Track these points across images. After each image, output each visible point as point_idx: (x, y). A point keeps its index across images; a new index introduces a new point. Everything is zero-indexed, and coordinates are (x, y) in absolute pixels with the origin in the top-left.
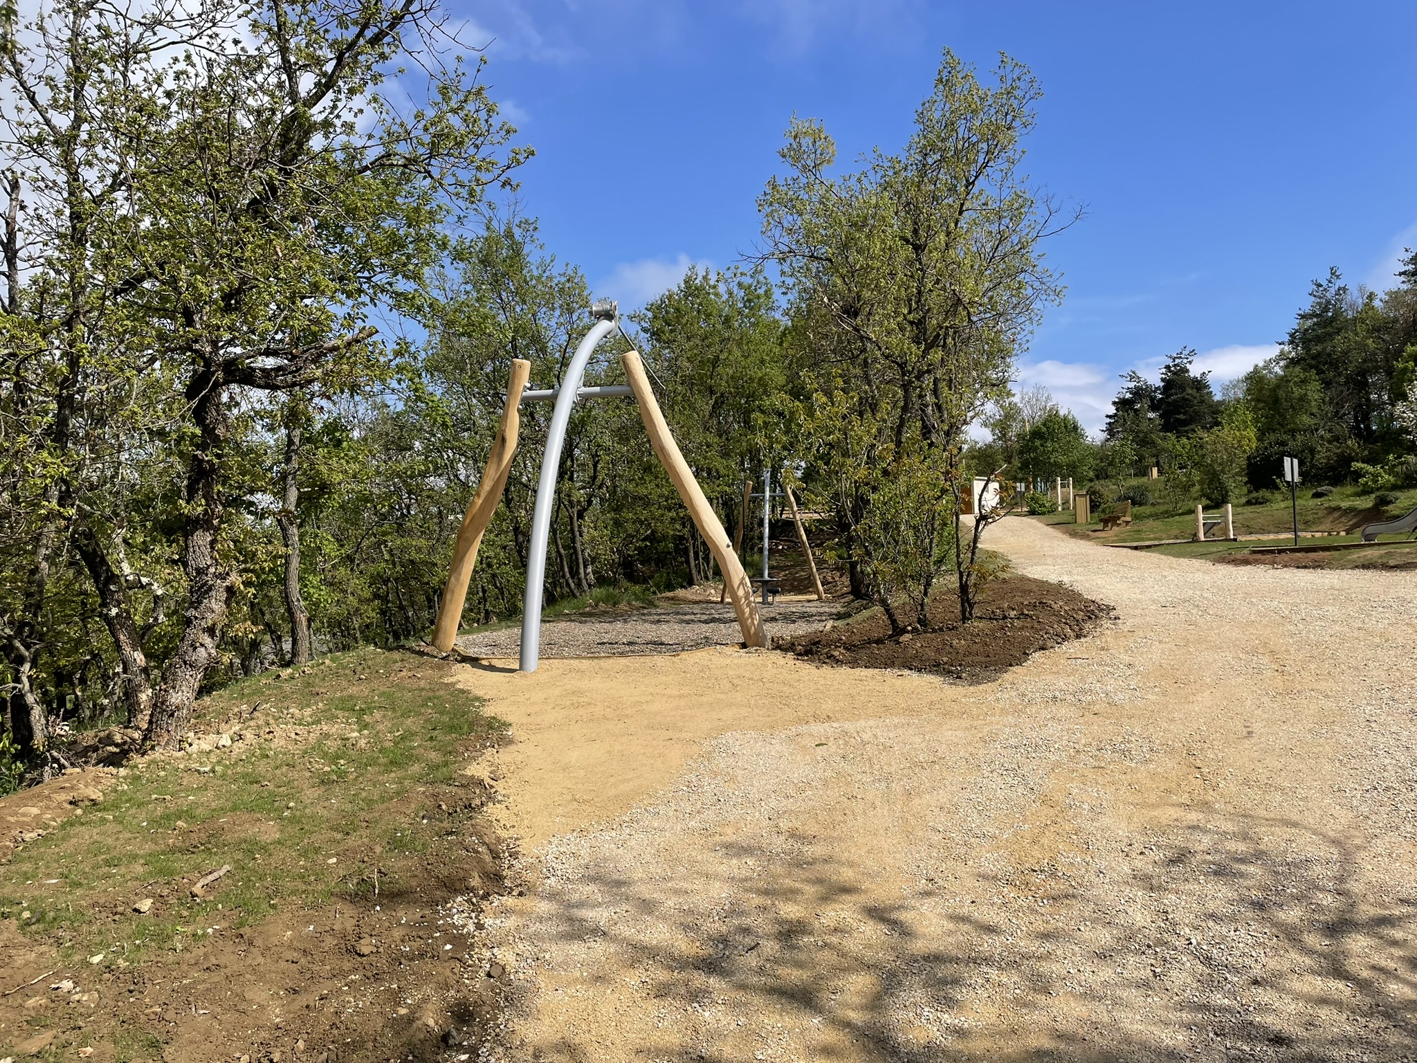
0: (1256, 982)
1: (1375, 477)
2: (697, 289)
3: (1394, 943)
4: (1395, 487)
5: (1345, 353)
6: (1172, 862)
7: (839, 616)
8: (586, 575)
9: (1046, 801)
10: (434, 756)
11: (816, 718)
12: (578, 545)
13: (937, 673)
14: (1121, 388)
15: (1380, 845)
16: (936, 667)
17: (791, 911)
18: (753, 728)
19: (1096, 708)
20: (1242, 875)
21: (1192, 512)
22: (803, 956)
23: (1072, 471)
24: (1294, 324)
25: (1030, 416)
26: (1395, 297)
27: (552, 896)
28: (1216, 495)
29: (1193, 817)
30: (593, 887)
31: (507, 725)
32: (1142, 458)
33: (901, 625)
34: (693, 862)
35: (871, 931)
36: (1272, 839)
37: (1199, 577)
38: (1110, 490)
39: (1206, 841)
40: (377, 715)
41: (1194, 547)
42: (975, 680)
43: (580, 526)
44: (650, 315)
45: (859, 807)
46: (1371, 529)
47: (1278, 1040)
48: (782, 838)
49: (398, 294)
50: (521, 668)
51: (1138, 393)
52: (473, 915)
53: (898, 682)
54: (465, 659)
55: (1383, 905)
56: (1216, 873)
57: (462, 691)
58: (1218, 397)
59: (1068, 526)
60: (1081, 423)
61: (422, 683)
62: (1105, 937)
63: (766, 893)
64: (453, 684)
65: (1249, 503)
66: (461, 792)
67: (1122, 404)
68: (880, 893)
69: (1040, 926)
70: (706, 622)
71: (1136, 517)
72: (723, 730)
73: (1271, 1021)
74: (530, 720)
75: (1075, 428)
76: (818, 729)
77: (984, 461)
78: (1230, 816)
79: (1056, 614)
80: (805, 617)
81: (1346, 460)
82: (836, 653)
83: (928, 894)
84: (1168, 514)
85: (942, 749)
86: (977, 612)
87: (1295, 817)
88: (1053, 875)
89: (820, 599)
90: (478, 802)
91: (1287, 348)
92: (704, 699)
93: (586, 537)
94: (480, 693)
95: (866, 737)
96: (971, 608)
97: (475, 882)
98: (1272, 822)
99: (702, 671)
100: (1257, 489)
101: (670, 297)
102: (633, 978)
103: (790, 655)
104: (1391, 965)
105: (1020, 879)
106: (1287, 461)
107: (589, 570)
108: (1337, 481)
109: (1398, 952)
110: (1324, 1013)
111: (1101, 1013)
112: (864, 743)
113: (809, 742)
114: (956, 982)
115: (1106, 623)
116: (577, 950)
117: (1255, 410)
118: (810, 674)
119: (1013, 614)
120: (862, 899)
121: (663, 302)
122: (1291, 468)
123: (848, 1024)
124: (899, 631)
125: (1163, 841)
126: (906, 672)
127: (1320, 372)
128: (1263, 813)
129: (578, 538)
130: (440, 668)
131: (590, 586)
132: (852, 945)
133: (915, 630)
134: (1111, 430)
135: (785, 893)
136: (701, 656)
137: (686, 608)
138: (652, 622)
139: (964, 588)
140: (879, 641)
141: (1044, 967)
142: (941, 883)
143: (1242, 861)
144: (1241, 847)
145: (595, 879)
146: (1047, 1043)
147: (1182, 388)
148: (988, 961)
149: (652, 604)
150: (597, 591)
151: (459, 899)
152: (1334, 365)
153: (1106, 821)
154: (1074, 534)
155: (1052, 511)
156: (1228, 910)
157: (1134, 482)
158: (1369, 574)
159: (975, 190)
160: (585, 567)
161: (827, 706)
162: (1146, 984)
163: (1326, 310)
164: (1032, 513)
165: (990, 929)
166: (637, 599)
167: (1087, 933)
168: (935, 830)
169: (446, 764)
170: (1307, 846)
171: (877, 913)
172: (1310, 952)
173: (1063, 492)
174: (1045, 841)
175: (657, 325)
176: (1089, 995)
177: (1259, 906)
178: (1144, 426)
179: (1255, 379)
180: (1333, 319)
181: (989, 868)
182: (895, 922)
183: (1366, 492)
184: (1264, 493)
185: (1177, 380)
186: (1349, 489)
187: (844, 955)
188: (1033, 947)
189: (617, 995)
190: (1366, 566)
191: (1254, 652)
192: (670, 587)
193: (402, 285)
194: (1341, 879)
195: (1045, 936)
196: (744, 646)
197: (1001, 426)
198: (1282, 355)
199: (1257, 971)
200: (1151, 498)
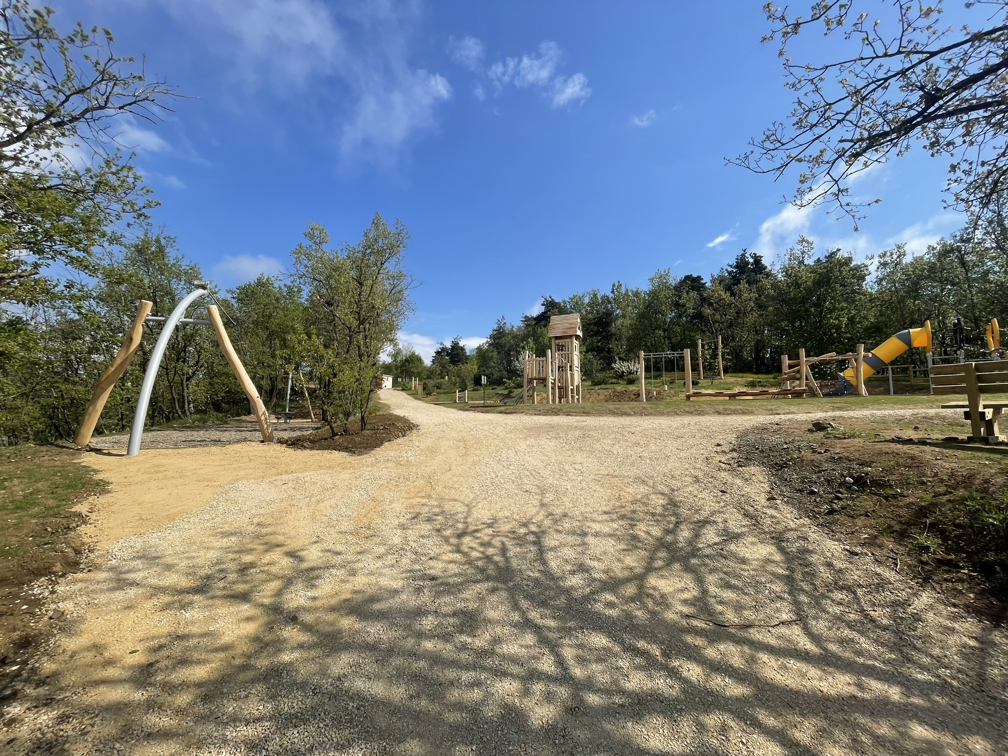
0: (431, 559)
1: (509, 384)
2: (263, 283)
3: (477, 538)
4: (514, 388)
5: (505, 344)
6: (413, 518)
7: (317, 429)
8: (189, 408)
9: (374, 500)
10: (51, 502)
11: (286, 472)
12: (185, 394)
13: (346, 452)
14: (438, 347)
15: (480, 505)
16: (346, 449)
17: (248, 558)
18: (254, 478)
19: (402, 463)
20: (435, 520)
21: (455, 392)
22: (249, 578)
23: (418, 375)
24: (491, 333)
25: (405, 353)
26: (519, 328)
27: (112, 569)
28: (463, 387)
29: (424, 501)
30: (139, 562)
31: (109, 483)
32: (442, 373)
33: (335, 431)
34: (202, 542)
35: (286, 562)
36: (447, 506)
37: (451, 415)
38: (431, 383)
39: (427, 509)
40: (16, 481)
41: (455, 405)
42: (360, 454)
43: (187, 385)
44: (238, 291)
45: (294, 510)
46: (505, 401)
47: (433, 578)
48: (253, 526)
49: (72, 258)
50: (128, 454)
51: (443, 349)
52: (50, 587)
53: (329, 456)
54: (92, 450)
55: (476, 525)
56: (427, 520)
57: (85, 467)
58: (468, 354)
59: (415, 395)
60: (423, 358)
61: (56, 463)
62: (382, 550)
63: (237, 552)
64: (79, 463)
65: (473, 390)
66: (64, 521)
67: (438, 353)
68: (292, 545)
69: (358, 549)
70: (250, 431)
71: (437, 393)
72: (236, 480)
73: (432, 572)
74: (125, 480)
75: (420, 359)
76: (285, 477)
77: (387, 369)
78: (436, 500)
79: (398, 428)
80: (300, 429)
81: (501, 378)
82: (305, 444)
83: (316, 542)
84: (448, 393)
85: (338, 483)
86: (368, 426)
87: (457, 498)
88: (369, 529)
89: (312, 421)
90: (74, 525)
91: (489, 340)
92: (232, 466)
93: (191, 390)
94: (96, 467)
95: (306, 479)
96: (365, 425)
97: (58, 568)
98: (449, 500)
99: (236, 453)
100: (476, 385)
101: (249, 285)
102: (148, 605)
103: (285, 445)
104: (475, 546)
105: (355, 533)
106: (483, 377)
107: (191, 405)
108: (499, 385)
109: (478, 541)
110: (451, 566)
111: (373, 580)
112: (305, 482)
113: (279, 483)
114: (318, 577)
115: (415, 431)
116: (119, 595)
117: (478, 360)
118: (291, 452)
119: (382, 428)
120: (284, 549)
121: (245, 287)
122: (484, 380)
123: (262, 605)
124: (334, 434)
125: (412, 510)
126: (334, 451)
127: (497, 349)
128: (447, 497)
129: (186, 390)
130: (73, 454)
131: (191, 413)
132: (274, 569)
133: (342, 434)
134: (433, 361)
135: (248, 551)
136: (238, 446)
137: (244, 424)
138: (221, 431)
139: (363, 417)
140: (326, 439)
141: (356, 566)
142: (322, 537)
143: (437, 515)
144: (437, 510)
145: (139, 558)
146: (349, 596)
147: (457, 350)
148: (333, 567)
149: (226, 423)
150: (195, 416)
151: (43, 579)
152: (502, 347)
153: (394, 505)
154: (416, 398)
155: (410, 389)
156: (427, 534)
157: (439, 381)
158: (501, 415)
159: (384, 267)
160: (189, 404)
161: (294, 467)
162: (393, 566)
163: (500, 329)
164: (403, 390)
165: (338, 553)
166: (218, 420)
167: (376, 549)
168: (326, 516)
169: (58, 506)
170: (460, 508)
171: (291, 554)
172: (451, 545)
173: (415, 383)
174: (369, 515)
175: (241, 297)
176: (371, 574)
177: (439, 531)
178: (444, 361)
179: (479, 349)
180: (502, 332)
181: (343, 529)
182: (297, 557)
183: (507, 388)
184: (478, 387)
185: (455, 346)
186: (502, 388)
187: (269, 574)
188: (354, 558)
189: (136, 615)
190: (500, 413)
191: (459, 441)
192: (238, 415)
193: (74, 253)
194: (466, 518)
195: (360, 553)
196: (262, 442)
197: (395, 356)
198: (487, 342)
199: (432, 555)
200: (443, 386)
